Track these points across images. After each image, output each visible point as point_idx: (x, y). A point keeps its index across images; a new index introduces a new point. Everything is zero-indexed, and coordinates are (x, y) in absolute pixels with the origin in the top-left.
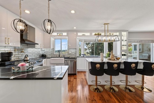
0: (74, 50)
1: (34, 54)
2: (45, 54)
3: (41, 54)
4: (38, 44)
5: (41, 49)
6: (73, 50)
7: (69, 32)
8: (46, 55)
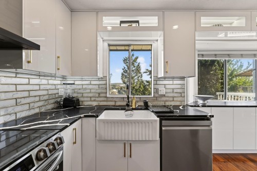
0: (175, 82)
1: (28, 100)
2: (75, 95)
3: (61, 97)
4: (37, 47)
5: (64, 78)
6: (171, 82)
7: (166, 13)
8: (81, 99)
